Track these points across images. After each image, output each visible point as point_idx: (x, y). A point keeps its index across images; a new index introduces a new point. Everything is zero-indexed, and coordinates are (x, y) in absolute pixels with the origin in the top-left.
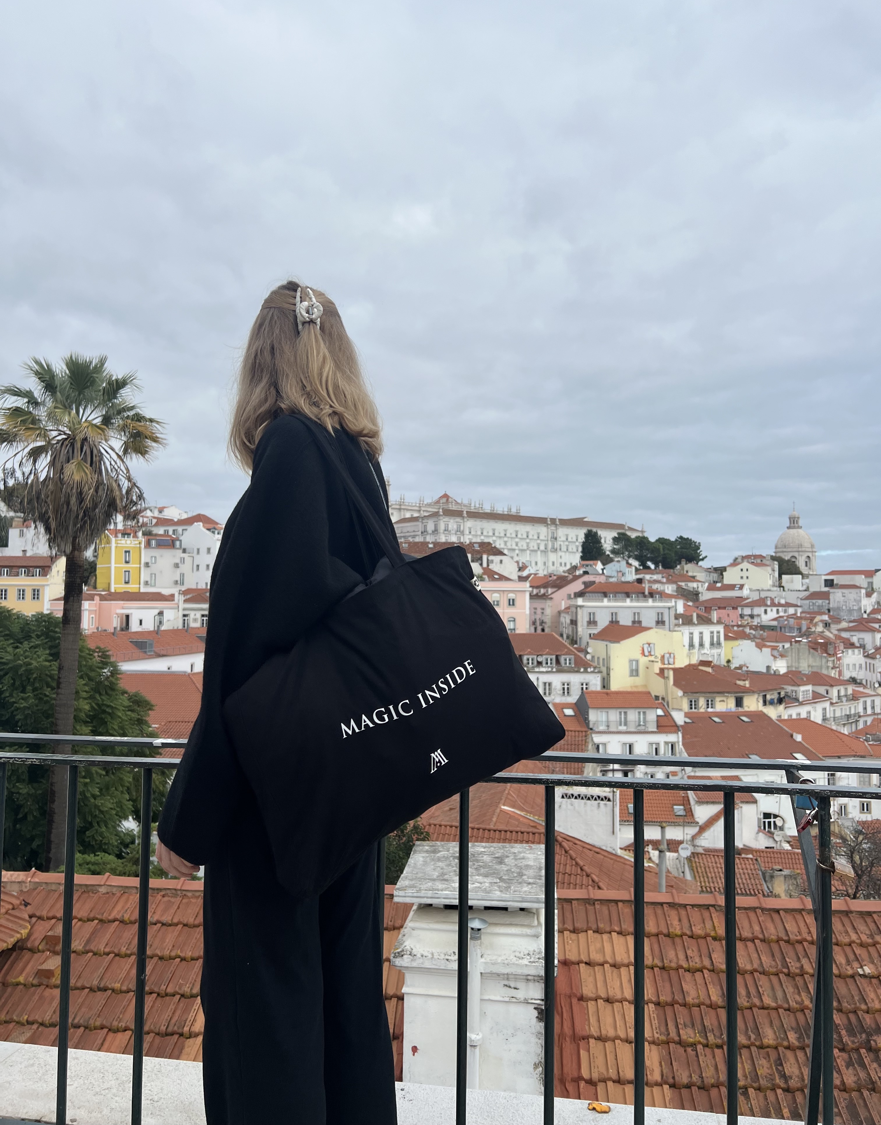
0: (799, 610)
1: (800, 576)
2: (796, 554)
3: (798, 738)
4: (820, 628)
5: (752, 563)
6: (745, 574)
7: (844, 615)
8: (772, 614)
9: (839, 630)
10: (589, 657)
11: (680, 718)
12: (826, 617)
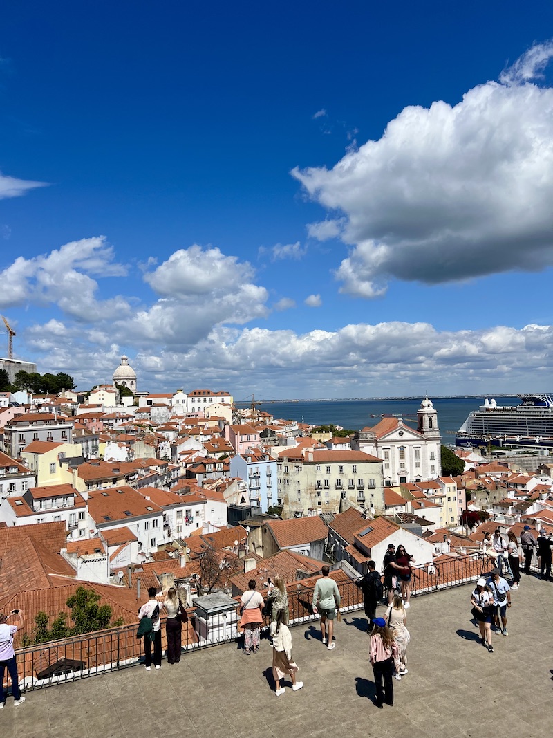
0: (134, 419)
1: (132, 397)
2: (126, 381)
3: (148, 498)
4: (147, 430)
5: (106, 391)
6: (101, 397)
7: (158, 421)
8: (120, 422)
9: (156, 430)
10: (26, 465)
11: (86, 497)
12: (148, 423)
